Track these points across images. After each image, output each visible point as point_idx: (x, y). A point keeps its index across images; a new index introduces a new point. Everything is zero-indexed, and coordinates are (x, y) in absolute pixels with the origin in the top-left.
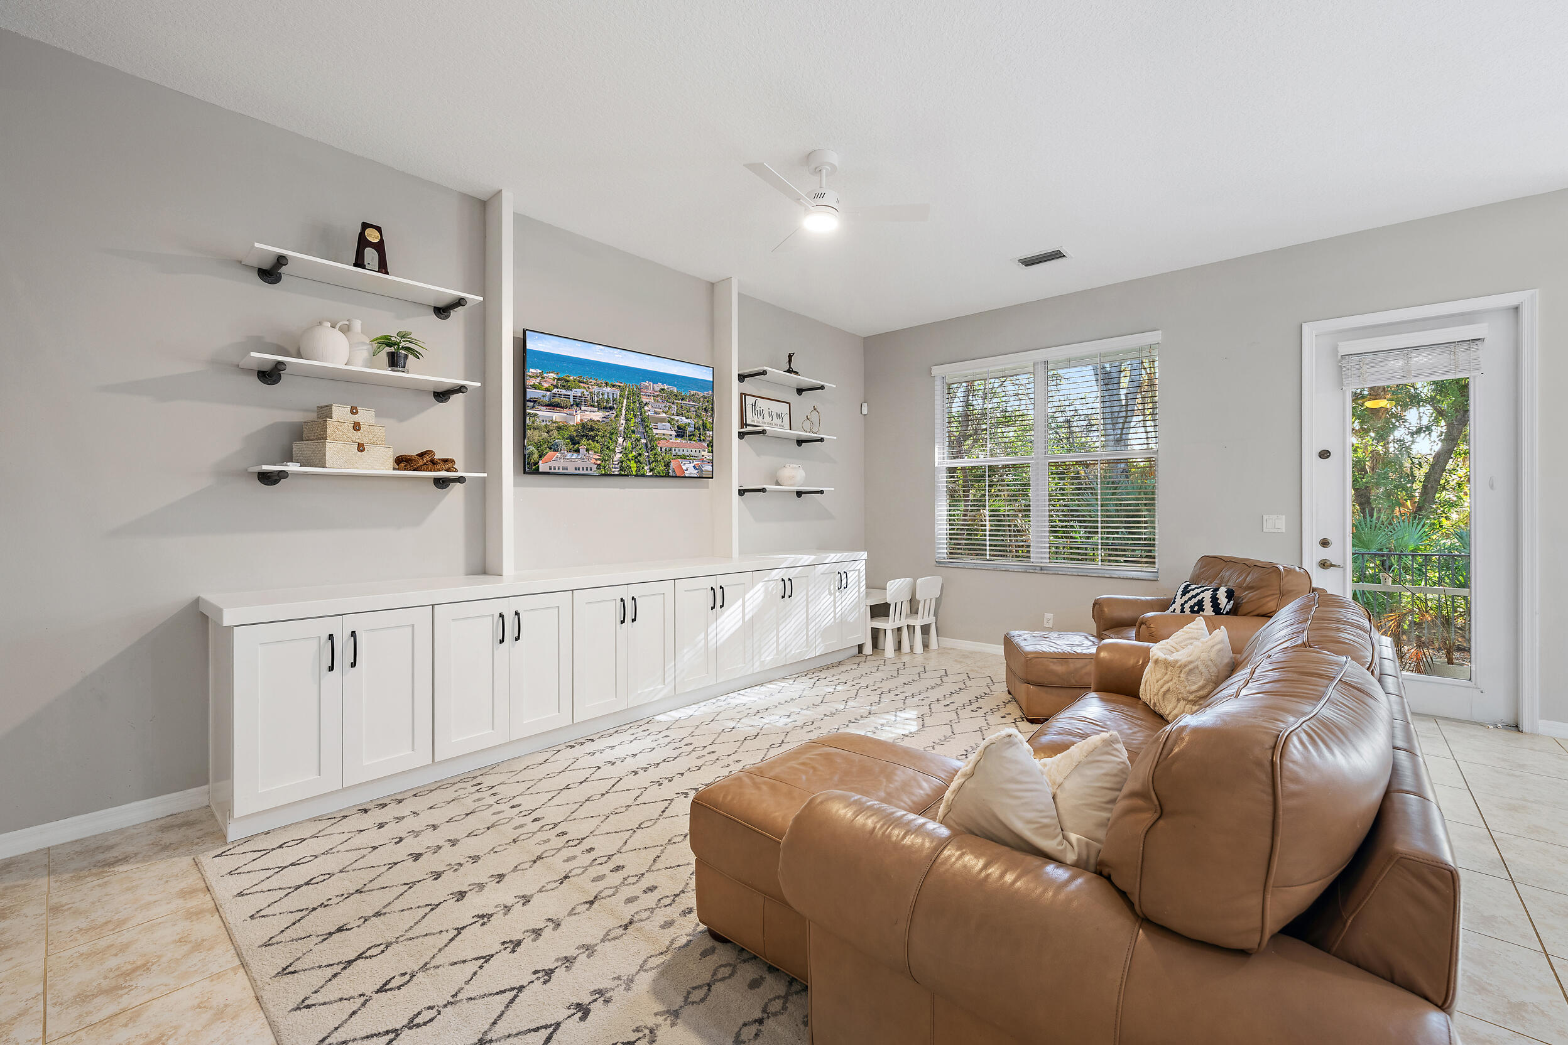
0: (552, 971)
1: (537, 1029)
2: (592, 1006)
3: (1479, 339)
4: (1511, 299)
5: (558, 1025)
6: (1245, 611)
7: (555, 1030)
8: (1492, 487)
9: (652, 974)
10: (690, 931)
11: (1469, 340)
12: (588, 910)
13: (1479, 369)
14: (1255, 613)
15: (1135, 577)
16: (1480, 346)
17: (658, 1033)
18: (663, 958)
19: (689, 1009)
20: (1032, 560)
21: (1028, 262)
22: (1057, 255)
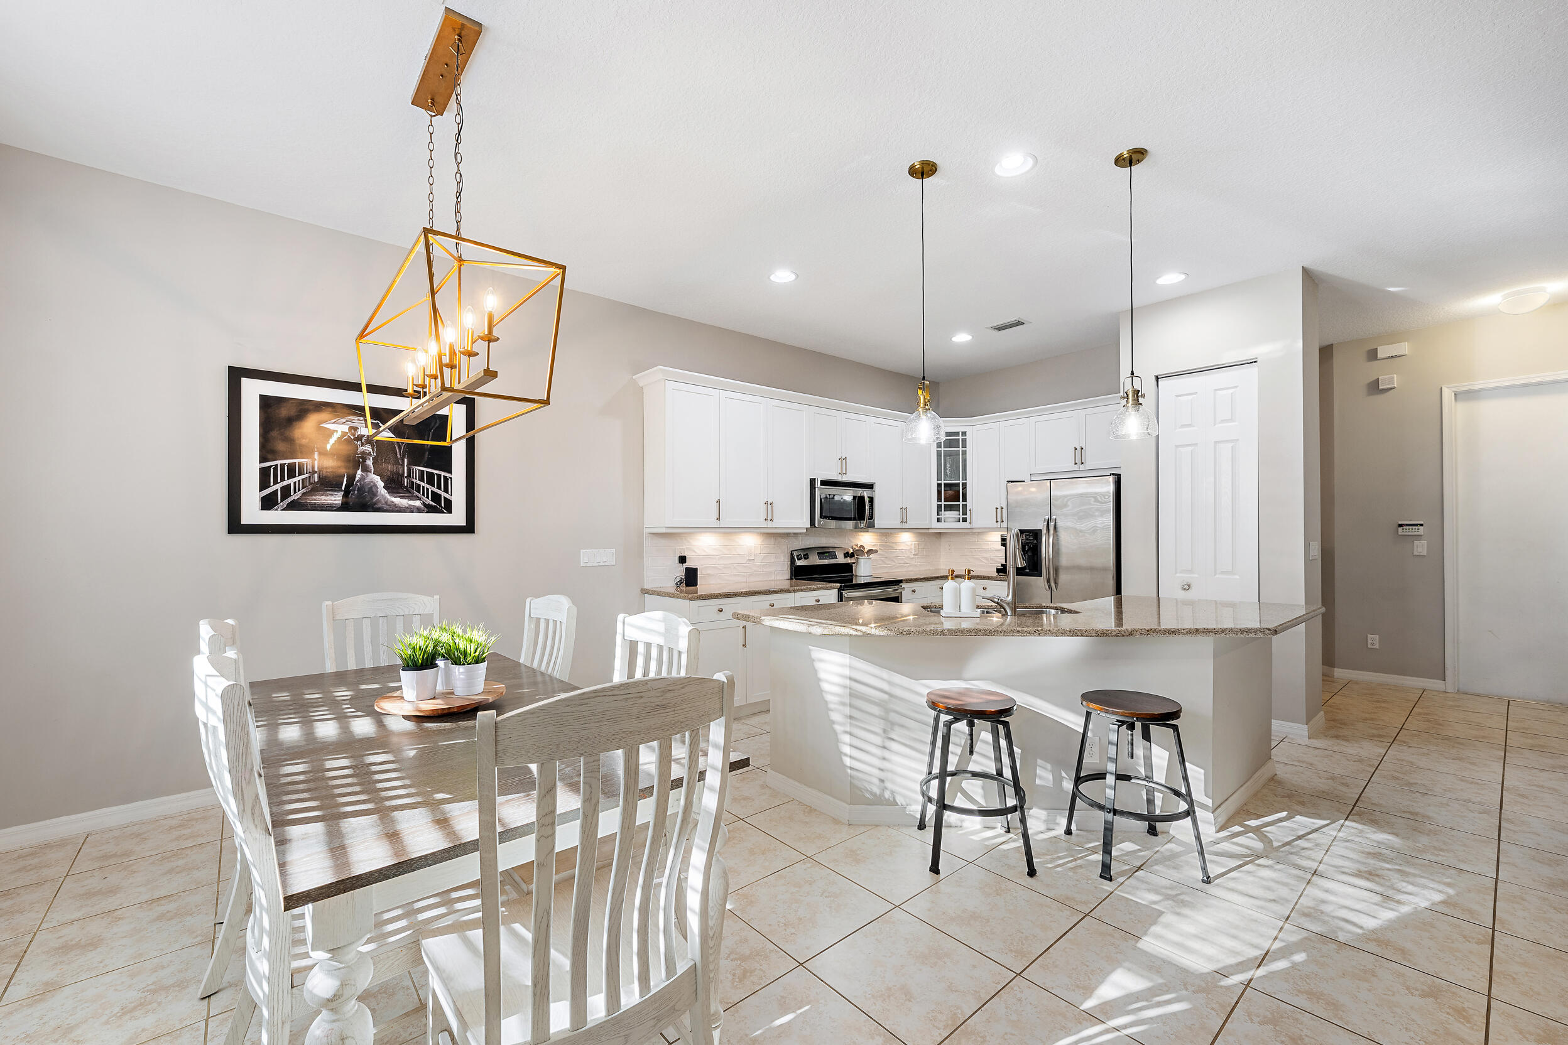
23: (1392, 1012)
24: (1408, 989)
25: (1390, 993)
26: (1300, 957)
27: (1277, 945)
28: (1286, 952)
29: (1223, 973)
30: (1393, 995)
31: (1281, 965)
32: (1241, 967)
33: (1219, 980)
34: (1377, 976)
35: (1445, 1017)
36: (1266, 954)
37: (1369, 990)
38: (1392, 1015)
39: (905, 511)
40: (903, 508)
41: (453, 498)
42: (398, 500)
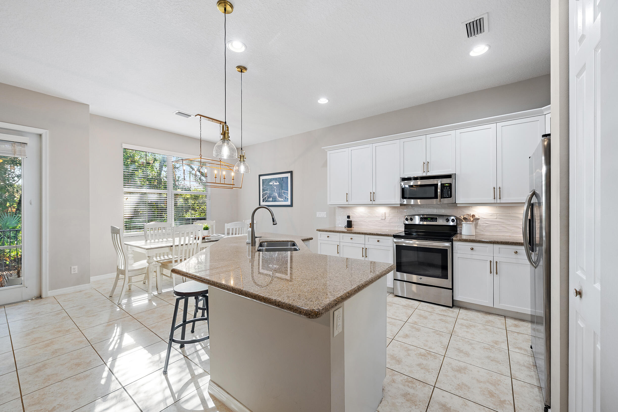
3: (25, 143)
4: (39, 131)
8: (31, 204)
11: (21, 143)
13: (25, 155)
16: (26, 146)
23: (60, 393)
24: (61, 405)
25: (66, 398)
26: (103, 382)
27: (113, 378)
28: (109, 379)
29: (114, 360)
30: (64, 398)
31: (105, 374)
32: (113, 365)
33: (113, 358)
34: (75, 399)
35: (42, 407)
36: (113, 373)
37: (73, 392)
38: (60, 392)
39: (498, 190)
40: (495, 187)
41: (288, 198)
42: (279, 199)
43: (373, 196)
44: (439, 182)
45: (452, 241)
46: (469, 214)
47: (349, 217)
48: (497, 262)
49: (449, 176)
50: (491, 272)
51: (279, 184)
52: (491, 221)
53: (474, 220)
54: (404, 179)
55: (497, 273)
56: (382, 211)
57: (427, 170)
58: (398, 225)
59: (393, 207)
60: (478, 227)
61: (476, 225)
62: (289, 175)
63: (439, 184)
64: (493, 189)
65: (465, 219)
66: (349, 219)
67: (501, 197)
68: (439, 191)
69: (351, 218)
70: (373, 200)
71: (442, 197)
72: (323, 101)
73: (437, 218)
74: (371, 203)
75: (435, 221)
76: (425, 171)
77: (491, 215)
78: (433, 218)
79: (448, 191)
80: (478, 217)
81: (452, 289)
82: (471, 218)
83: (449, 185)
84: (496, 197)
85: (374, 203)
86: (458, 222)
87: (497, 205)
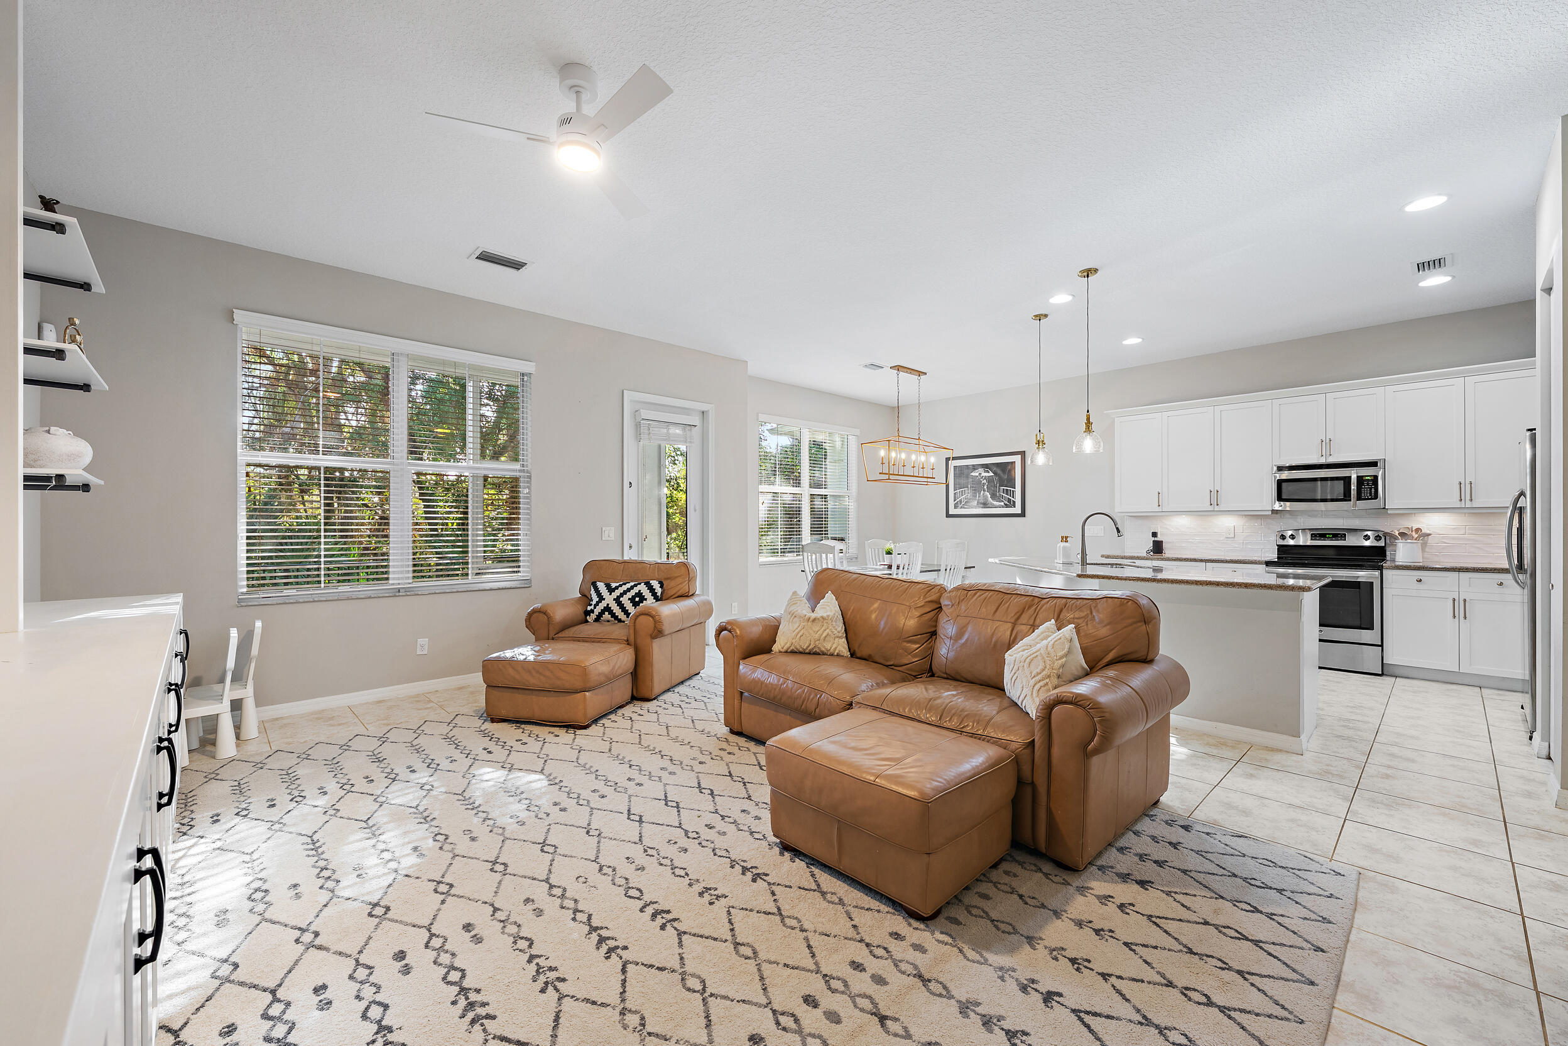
0: (1007, 1032)
1: (1088, 1026)
2: (1044, 991)
5: (1074, 1011)
6: (667, 597)
7: (1080, 1011)
9: (987, 955)
10: (928, 934)
12: (896, 1020)
14: (676, 595)
15: (501, 587)
17: (1053, 947)
18: (966, 949)
19: (1023, 930)
20: (391, 582)
21: (485, 257)
22: (517, 265)
39: (1468, 487)
40: (1463, 482)
41: (1016, 501)
42: (995, 503)
43: (1215, 497)
44: (1354, 474)
45: (1381, 569)
46: (1410, 527)
47: (1154, 534)
48: (1465, 601)
49: (1374, 464)
50: (1454, 617)
51: (993, 474)
52: (1453, 539)
53: (1419, 537)
54: (1280, 469)
55: (1465, 618)
56: (1228, 523)
57: (1328, 453)
58: (1262, 547)
59: (1254, 516)
60: (1427, 550)
61: (1424, 546)
62: (1017, 459)
63: (1354, 477)
64: (1458, 485)
65: (1402, 535)
66: (1156, 539)
67: (1473, 498)
68: (1352, 488)
69: (1159, 536)
70: (1215, 503)
71: (1359, 498)
72: (1132, 341)
73: (1345, 535)
74: (1211, 508)
75: (1341, 540)
76: (1324, 454)
77: (1454, 528)
78: (1337, 535)
79: (1371, 489)
80: (1428, 532)
81: (1382, 646)
82: (1414, 533)
83: (1372, 478)
84: (1463, 498)
85: (1217, 508)
86: (1388, 541)
87: (1466, 511)
